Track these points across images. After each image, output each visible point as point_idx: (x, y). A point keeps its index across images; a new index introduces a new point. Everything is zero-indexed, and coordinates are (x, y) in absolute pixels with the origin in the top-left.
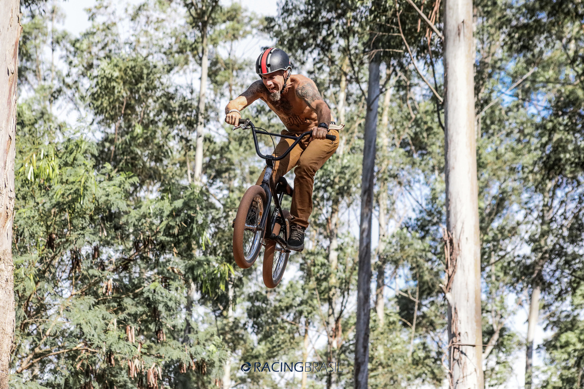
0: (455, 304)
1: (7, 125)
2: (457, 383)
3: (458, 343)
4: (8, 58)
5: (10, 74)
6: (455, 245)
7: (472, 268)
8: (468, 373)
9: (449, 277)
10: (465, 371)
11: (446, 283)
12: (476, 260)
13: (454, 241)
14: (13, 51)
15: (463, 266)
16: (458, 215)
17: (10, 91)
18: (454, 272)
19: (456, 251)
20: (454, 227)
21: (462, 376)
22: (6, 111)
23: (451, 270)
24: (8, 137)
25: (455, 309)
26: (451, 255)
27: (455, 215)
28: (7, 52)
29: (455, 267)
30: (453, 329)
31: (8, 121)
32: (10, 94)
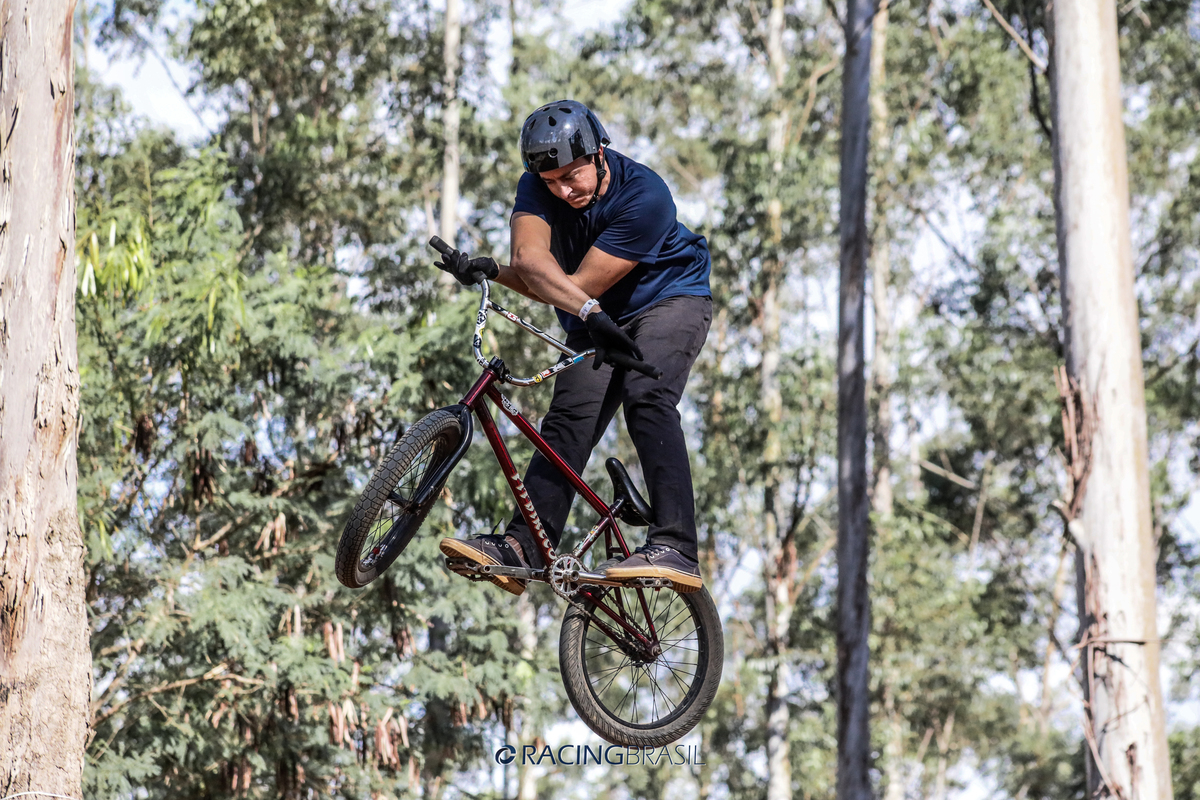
0: (1093, 546)
1: (55, 216)
2: (1104, 731)
3: (1102, 638)
4: (49, 57)
5: (58, 95)
6: (1087, 408)
7: (1128, 459)
8: (1130, 706)
9: (1077, 484)
10: (1122, 701)
11: (1069, 497)
12: (1136, 441)
13: (1085, 398)
14: (60, 39)
15: (1107, 457)
16: (1092, 337)
17: (59, 133)
18: (1086, 470)
19: (1089, 423)
20: (1084, 366)
21: (1114, 714)
22: (52, 181)
23: (1078, 466)
24: (58, 244)
25: (1093, 557)
26: (1078, 430)
27: (1085, 336)
28: (48, 44)
29: (1088, 459)
30: (1091, 606)
31: (56, 205)
32: (59, 143)
